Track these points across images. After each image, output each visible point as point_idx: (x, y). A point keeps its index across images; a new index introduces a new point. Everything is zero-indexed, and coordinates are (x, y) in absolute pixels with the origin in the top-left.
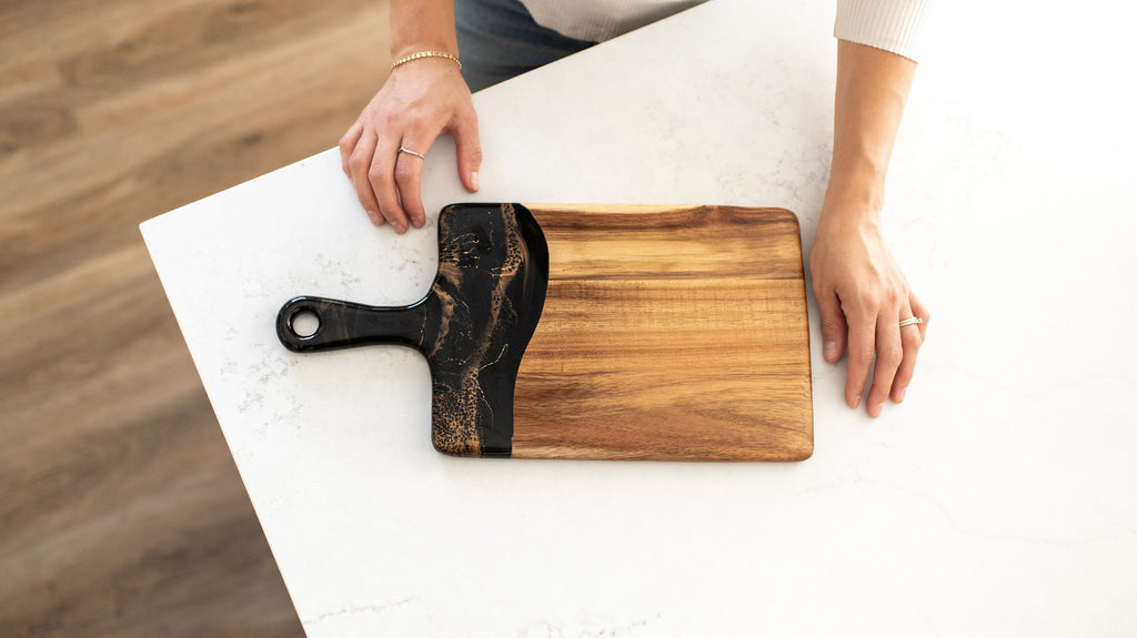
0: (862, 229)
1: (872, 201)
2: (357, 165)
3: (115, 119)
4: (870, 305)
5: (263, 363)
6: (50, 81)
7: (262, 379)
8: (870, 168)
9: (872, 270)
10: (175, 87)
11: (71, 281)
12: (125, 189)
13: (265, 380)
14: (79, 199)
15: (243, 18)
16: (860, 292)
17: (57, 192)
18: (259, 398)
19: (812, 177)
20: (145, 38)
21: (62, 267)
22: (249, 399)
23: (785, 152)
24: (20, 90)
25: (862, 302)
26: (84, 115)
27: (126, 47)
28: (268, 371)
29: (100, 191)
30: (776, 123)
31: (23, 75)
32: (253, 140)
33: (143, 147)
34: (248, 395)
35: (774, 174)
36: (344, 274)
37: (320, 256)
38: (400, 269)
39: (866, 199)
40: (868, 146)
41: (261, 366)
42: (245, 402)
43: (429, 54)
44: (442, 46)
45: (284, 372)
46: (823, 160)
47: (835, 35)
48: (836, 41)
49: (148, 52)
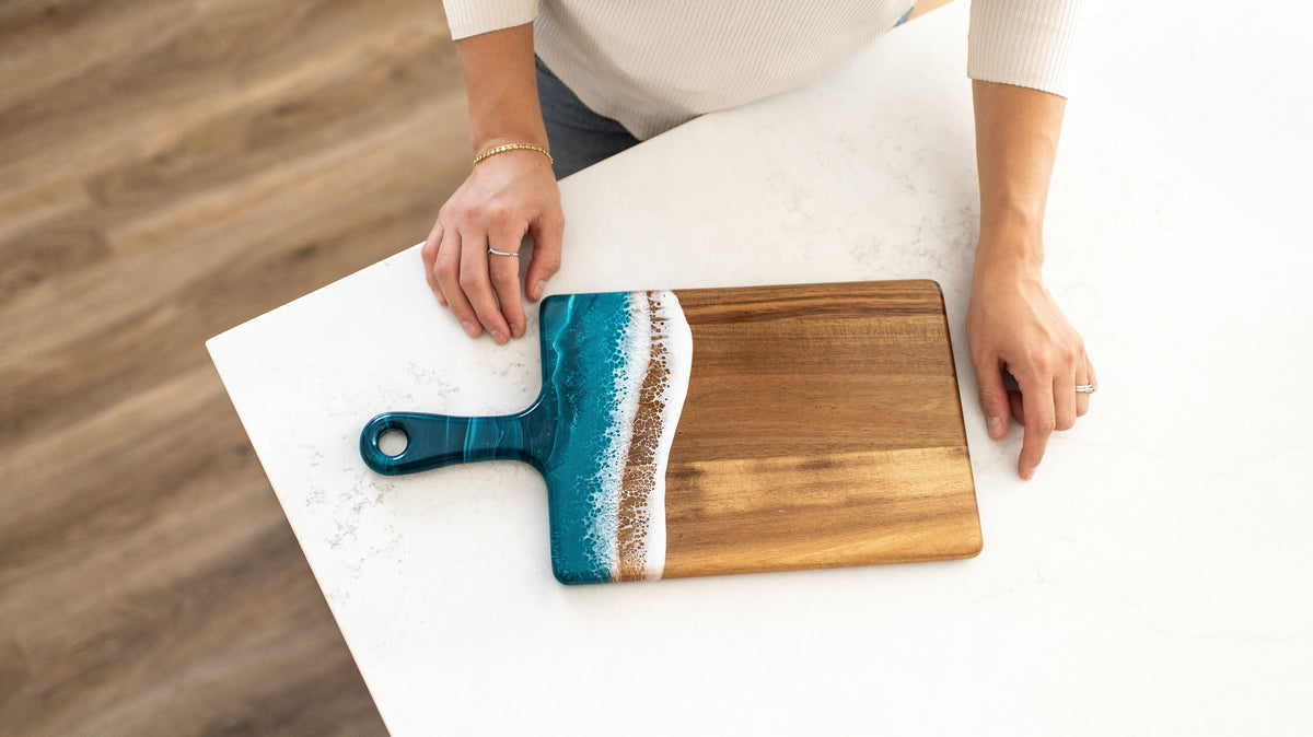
0: (1021, 287)
1: (1028, 255)
2: (443, 274)
3: (151, 239)
4: (1042, 366)
5: (355, 489)
6: (80, 201)
7: (354, 509)
8: (1021, 219)
9: (1041, 330)
10: (216, 199)
11: (109, 422)
12: (166, 315)
13: (358, 509)
14: (115, 329)
15: (290, 121)
16: (1029, 352)
17: (88, 324)
18: (353, 530)
19: (956, 244)
20: (181, 149)
21: (98, 407)
22: (341, 532)
23: (924, 218)
24: (44, 214)
25: (1033, 365)
26: (117, 237)
27: (161, 159)
28: (360, 499)
29: (136, 319)
30: (911, 187)
31: (47, 197)
32: (306, 253)
33: (183, 267)
34: (340, 527)
35: (914, 243)
36: (440, 384)
37: (412, 364)
38: (504, 374)
39: (1021, 254)
40: (1016, 195)
41: (353, 493)
42: (337, 535)
43: (515, 146)
44: (530, 138)
45: (380, 499)
46: (967, 225)
47: (969, 76)
48: (970, 82)
49: (186, 163)
